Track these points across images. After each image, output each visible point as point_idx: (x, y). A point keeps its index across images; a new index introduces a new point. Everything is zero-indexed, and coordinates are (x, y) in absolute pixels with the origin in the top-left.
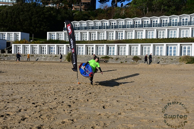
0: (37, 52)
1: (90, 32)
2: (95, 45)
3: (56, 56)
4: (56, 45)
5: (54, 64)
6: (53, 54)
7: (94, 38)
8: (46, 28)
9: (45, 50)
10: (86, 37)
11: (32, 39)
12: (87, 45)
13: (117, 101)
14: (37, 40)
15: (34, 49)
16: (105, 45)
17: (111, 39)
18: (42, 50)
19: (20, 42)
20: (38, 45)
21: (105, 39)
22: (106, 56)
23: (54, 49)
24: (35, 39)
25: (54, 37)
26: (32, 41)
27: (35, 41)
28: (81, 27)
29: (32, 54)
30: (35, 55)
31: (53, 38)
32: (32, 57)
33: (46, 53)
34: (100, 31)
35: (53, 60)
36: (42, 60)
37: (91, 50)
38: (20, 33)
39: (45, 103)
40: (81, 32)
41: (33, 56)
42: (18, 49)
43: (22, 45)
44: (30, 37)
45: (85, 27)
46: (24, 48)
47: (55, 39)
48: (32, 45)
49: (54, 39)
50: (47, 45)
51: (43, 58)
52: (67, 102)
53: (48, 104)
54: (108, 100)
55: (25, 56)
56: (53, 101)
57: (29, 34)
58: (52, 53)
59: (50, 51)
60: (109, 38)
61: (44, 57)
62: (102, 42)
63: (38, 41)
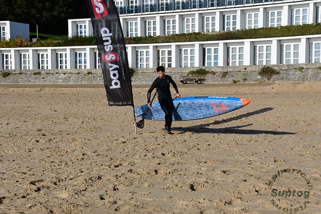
0: (48, 64)
1: (163, 17)
2: (173, 45)
3: (89, 73)
4: (88, 48)
5: (86, 89)
6: (83, 68)
7: (171, 30)
8: (65, 10)
9: (66, 60)
10: (155, 29)
11: (35, 37)
12: (156, 46)
13: (224, 172)
14: (47, 38)
15: (41, 59)
16: (197, 44)
17: (210, 31)
18: (59, 59)
19: (8, 45)
20: (49, 49)
21: (197, 31)
22: (201, 69)
23: (85, 56)
24: (42, 35)
25: (83, 30)
26: (34, 40)
27: (43, 40)
28: (143, 6)
29: (37, 70)
30: (42, 72)
31: (81, 33)
32: (37, 76)
33: (69, 67)
34: (186, 12)
35: (84, 83)
36: (60, 82)
37: (167, 56)
38: (8, 22)
39: (59, 181)
40: (144, 18)
41: (39, 73)
42: (5, 60)
43: (13, 50)
44: (30, 31)
45: (151, 5)
46: (19, 57)
47: (87, 35)
48: (37, 50)
49: (83, 35)
50: (68, 48)
51: (61, 79)
52: (108, 177)
53: (66, 183)
54: (203, 169)
55: (21, 73)
56: (77, 176)
57: (28, 25)
58: (80, 67)
59: (76, 62)
60: (205, 28)
61: (62, 76)
62: (190, 38)
63: (49, 41)
